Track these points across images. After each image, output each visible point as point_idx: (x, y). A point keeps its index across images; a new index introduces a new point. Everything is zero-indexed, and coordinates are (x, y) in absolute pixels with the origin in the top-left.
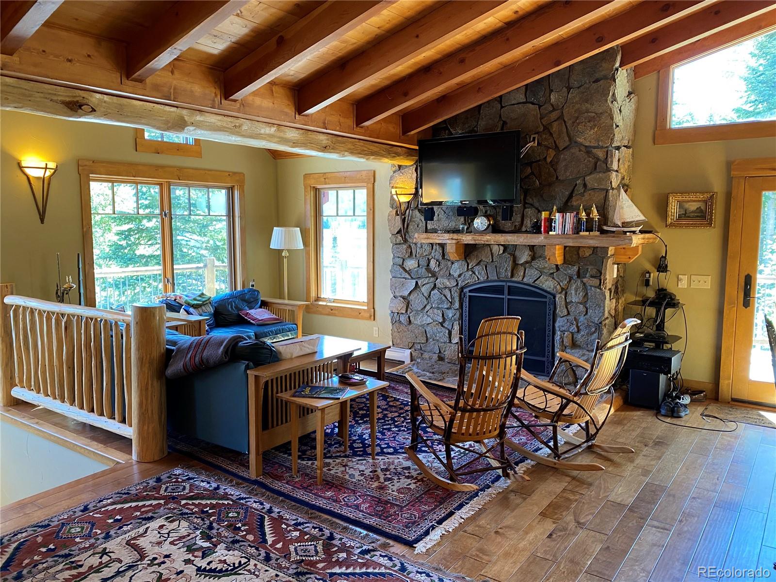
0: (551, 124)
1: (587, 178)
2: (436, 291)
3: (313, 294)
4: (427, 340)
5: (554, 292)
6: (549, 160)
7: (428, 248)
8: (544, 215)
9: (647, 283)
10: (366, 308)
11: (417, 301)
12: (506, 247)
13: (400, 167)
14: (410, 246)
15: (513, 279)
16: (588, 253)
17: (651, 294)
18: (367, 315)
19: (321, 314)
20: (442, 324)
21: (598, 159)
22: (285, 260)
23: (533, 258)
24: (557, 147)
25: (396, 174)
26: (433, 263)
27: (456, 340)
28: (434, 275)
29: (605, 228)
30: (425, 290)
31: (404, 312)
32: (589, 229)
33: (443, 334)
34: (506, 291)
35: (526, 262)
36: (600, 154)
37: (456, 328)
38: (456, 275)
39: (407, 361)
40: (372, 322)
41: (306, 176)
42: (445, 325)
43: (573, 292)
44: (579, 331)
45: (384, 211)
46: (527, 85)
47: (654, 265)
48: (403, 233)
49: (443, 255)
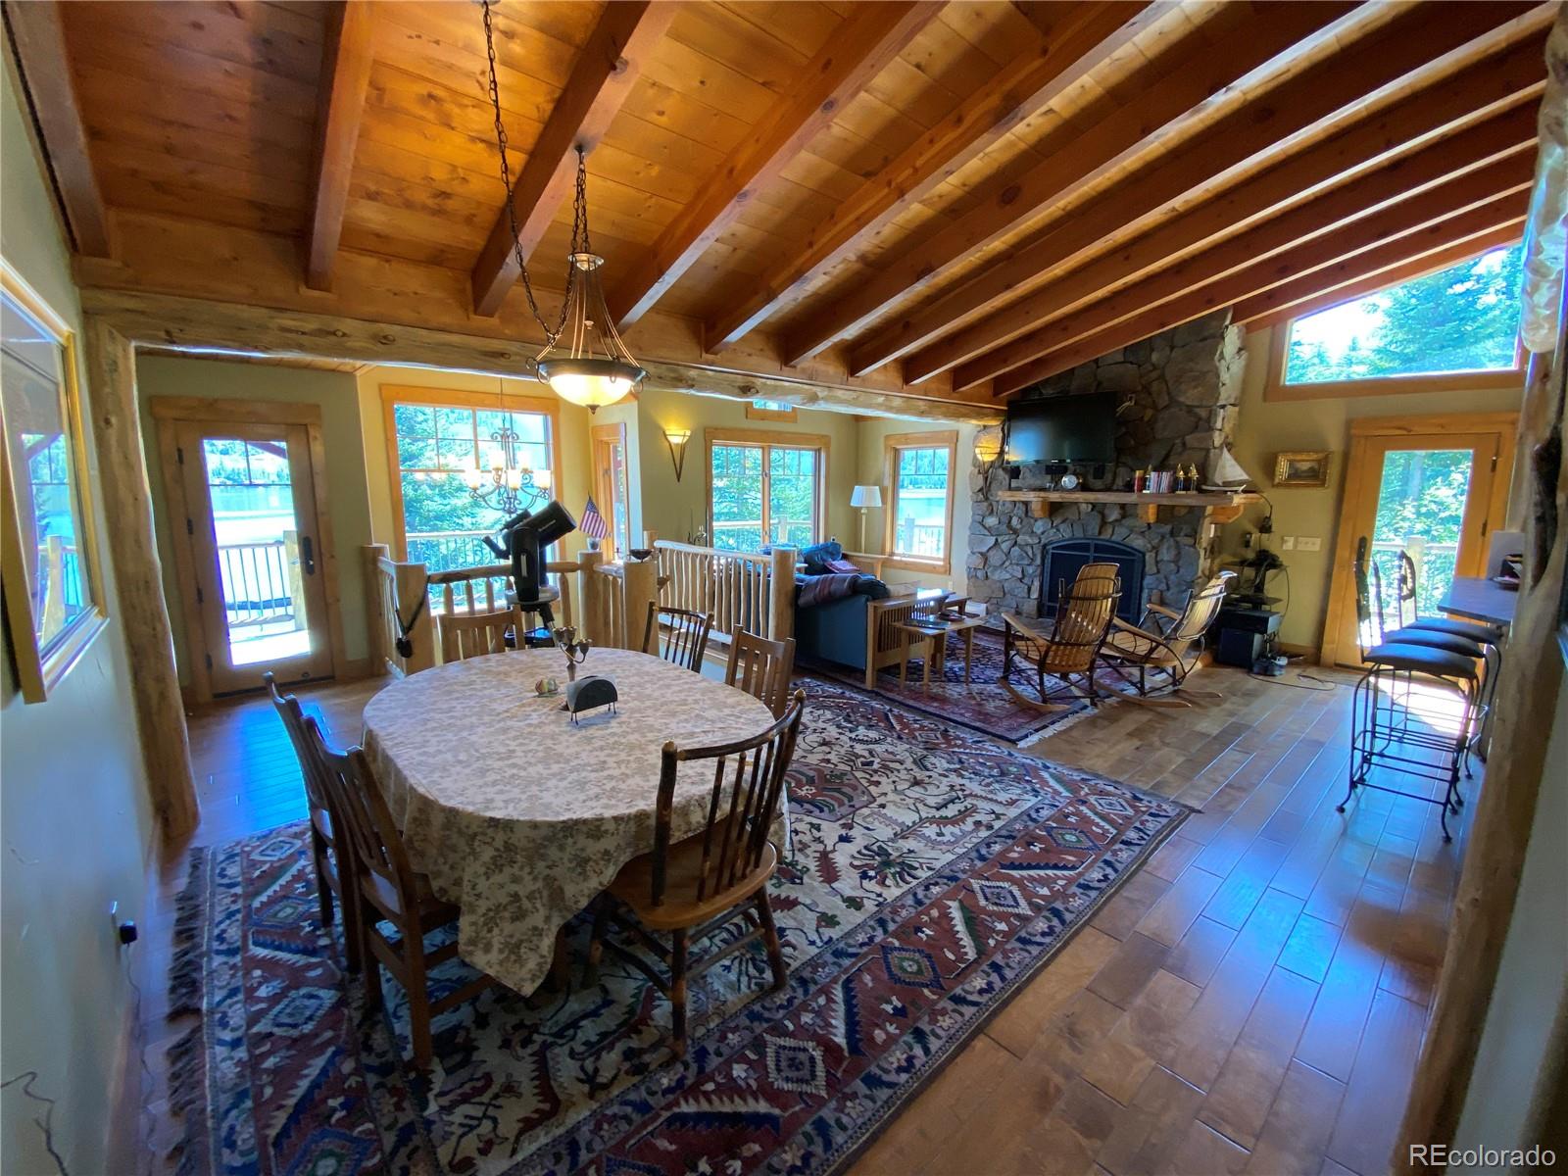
0: (1150, 383)
1: (1187, 437)
2: (1016, 548)
3: (888, 549)
4: (1005, 594)
5: (1142, 550)
6: (1146, 419)
7: (1011, 506)
8: (1138, 474)
9: (1247, 544)
10: (941, 563)
11: (995, 558)
12: (1094, 506)
13: (985, 427)
14: (991, 504)
15: (1102, 537)
16: (1183, 511)
17: (1251, 555)
18: (943, 570)
19: (895, 567)
20: (1021, 580)
21: (1200, 419)
22: (864, 517)
23: (1124, 517)
24: (1154, 407)
25: (981, 434)
26: (1015, 522)
27: (1035, 595)
28: (1016, 532)
29: (1204, 487)
30: (1005, 546)
31: (981, 568)
32: (1186, 488)
33: (1021, 590)
34: (1092, 549)
35: (1116, 521)
36: (1203, 413)
37: (1037, 584)
38: (1039, 532)
39: (983, 614)
40: (945, 577)
41: (887, 437)
42: (1026, 580)
43: (1165, 551)
44: (1168, 589)
45: (966, 469)
46: (1126, 348)
47: (1256, 526)
48: (985, 492)
49: (1027, 512)
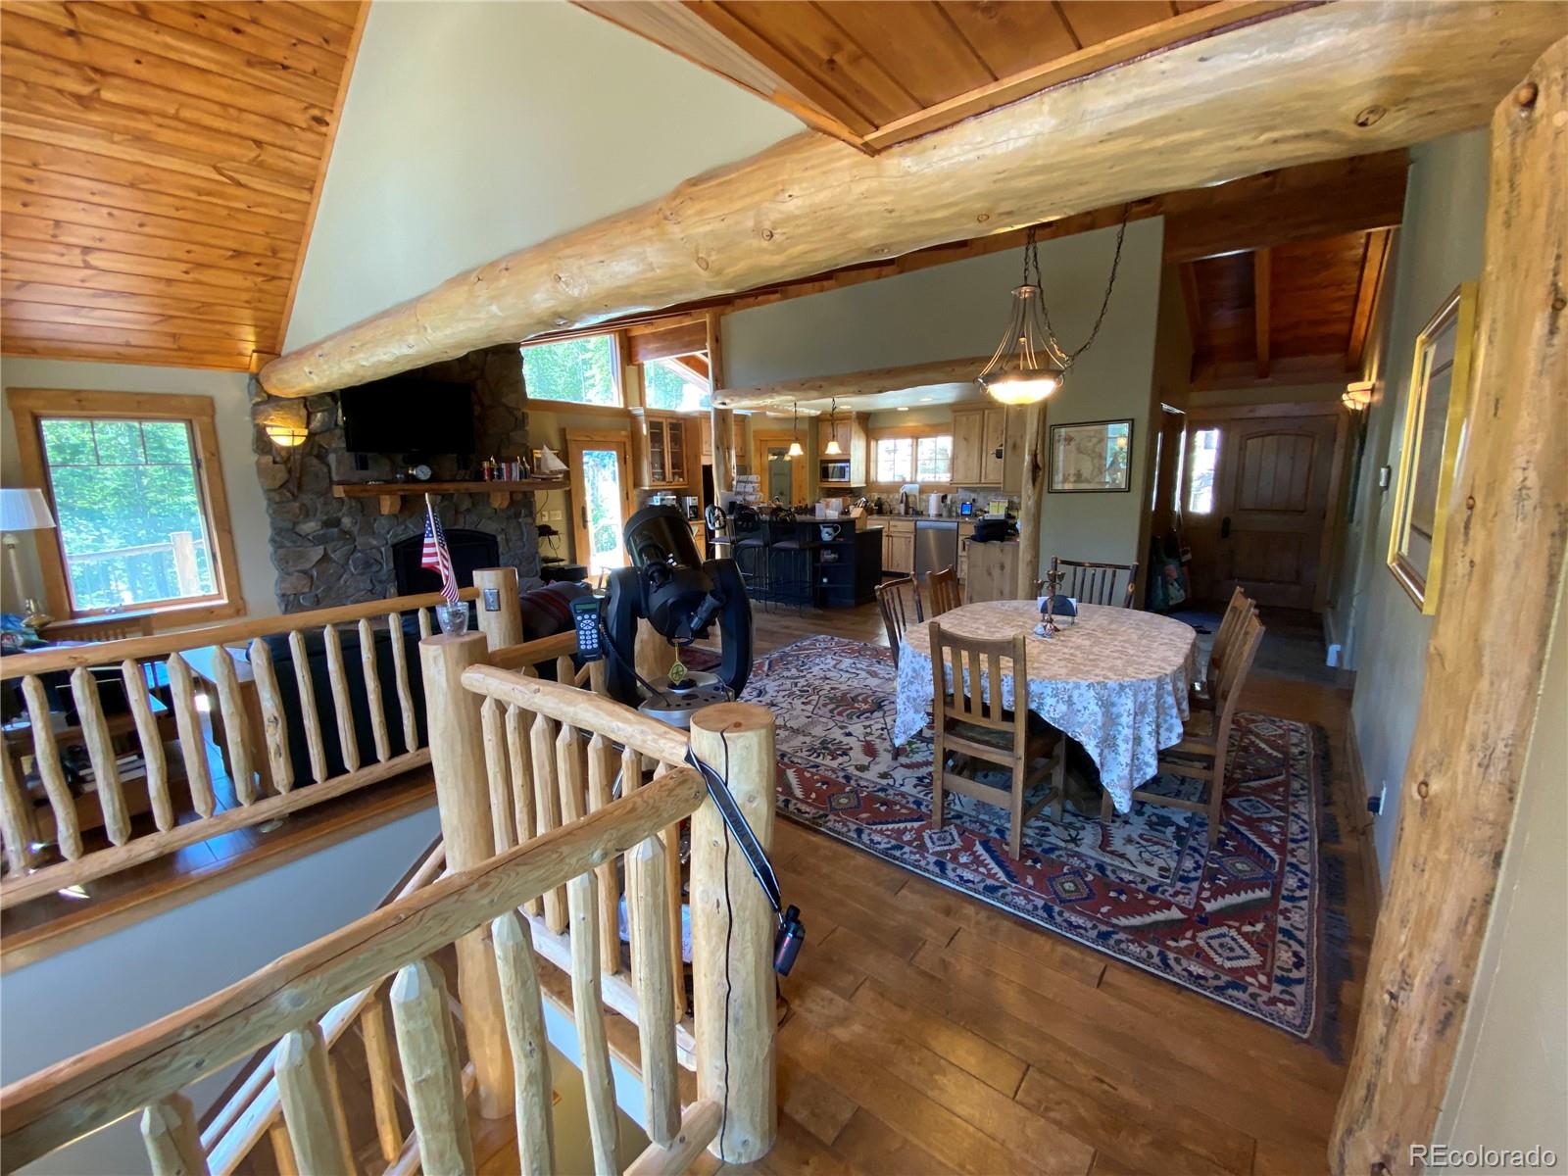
5: (495, 533)
8: (486, 465)
10: (222, 602)
12: (443, 497)
14: (304, 504)
15: (456, 527)
16: (520, 496)
18: (231, 611)
21: (517, 418)
22: (12, 553)
23: (474, 503)
24: (482, 405)
28: (351, 536)
29: (534, 476)
30: (338, 556)
31: (306, 590)
35: (467, 509)
41: (14, 392)
48: (291, 488)
